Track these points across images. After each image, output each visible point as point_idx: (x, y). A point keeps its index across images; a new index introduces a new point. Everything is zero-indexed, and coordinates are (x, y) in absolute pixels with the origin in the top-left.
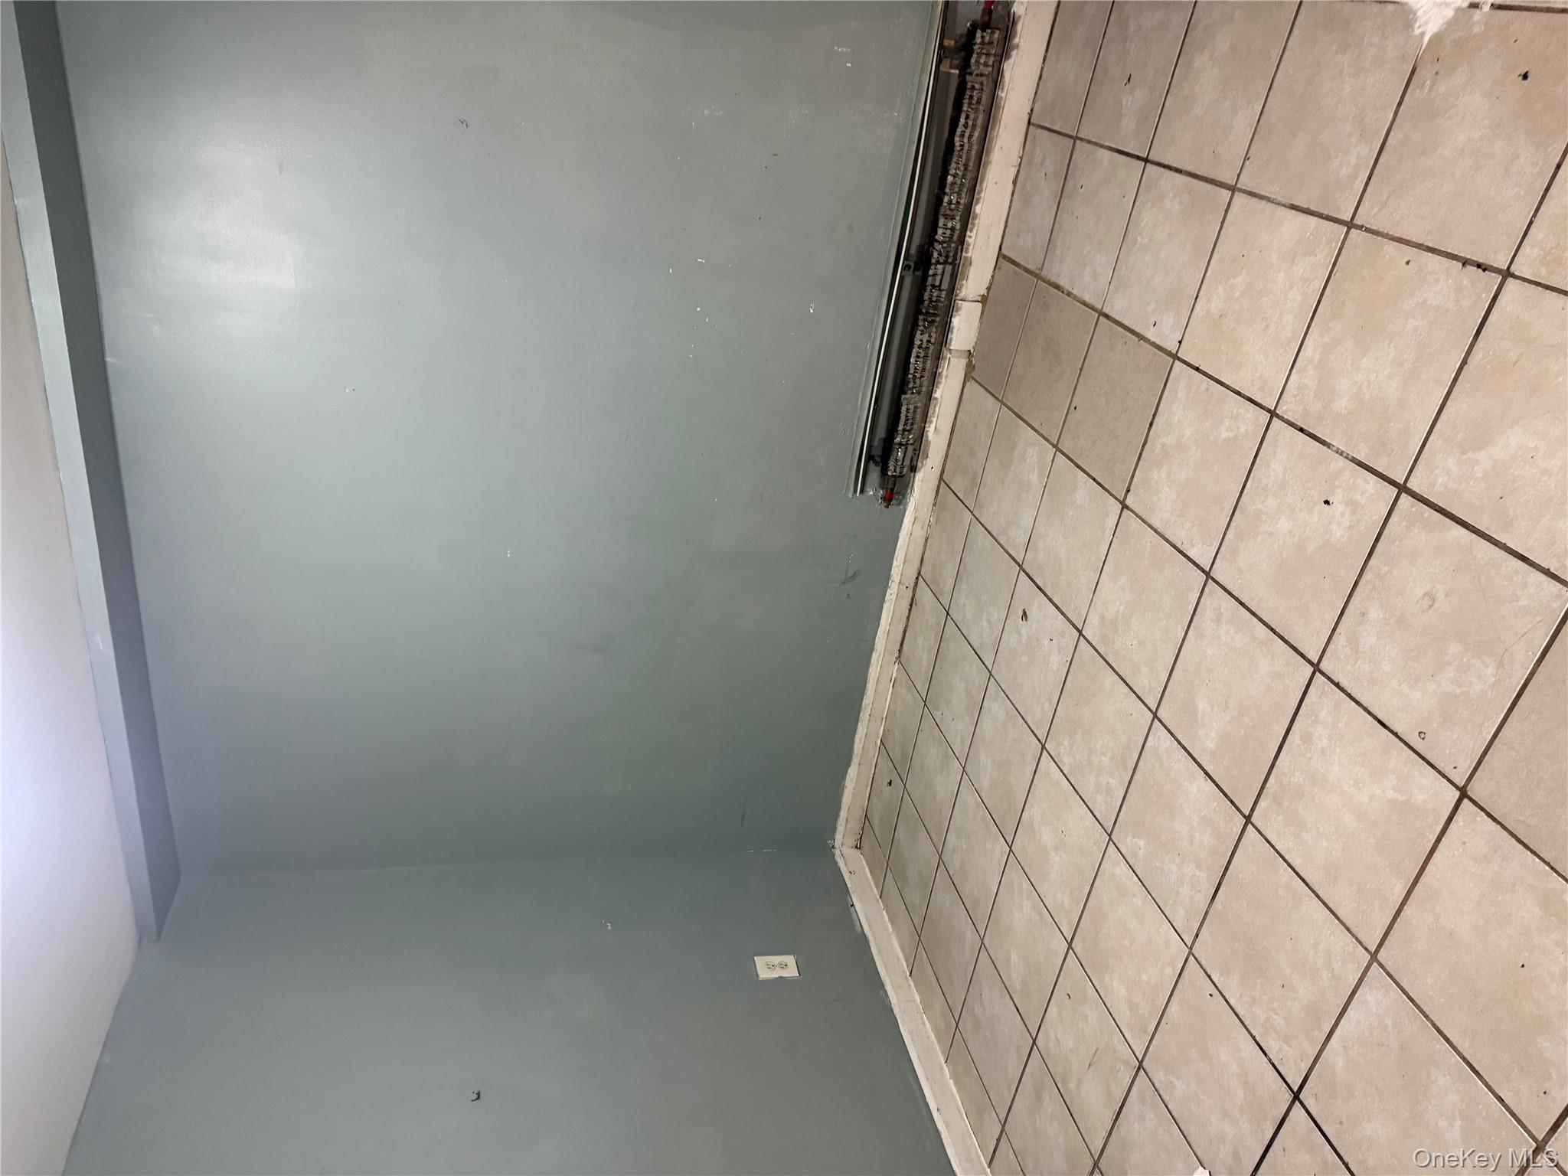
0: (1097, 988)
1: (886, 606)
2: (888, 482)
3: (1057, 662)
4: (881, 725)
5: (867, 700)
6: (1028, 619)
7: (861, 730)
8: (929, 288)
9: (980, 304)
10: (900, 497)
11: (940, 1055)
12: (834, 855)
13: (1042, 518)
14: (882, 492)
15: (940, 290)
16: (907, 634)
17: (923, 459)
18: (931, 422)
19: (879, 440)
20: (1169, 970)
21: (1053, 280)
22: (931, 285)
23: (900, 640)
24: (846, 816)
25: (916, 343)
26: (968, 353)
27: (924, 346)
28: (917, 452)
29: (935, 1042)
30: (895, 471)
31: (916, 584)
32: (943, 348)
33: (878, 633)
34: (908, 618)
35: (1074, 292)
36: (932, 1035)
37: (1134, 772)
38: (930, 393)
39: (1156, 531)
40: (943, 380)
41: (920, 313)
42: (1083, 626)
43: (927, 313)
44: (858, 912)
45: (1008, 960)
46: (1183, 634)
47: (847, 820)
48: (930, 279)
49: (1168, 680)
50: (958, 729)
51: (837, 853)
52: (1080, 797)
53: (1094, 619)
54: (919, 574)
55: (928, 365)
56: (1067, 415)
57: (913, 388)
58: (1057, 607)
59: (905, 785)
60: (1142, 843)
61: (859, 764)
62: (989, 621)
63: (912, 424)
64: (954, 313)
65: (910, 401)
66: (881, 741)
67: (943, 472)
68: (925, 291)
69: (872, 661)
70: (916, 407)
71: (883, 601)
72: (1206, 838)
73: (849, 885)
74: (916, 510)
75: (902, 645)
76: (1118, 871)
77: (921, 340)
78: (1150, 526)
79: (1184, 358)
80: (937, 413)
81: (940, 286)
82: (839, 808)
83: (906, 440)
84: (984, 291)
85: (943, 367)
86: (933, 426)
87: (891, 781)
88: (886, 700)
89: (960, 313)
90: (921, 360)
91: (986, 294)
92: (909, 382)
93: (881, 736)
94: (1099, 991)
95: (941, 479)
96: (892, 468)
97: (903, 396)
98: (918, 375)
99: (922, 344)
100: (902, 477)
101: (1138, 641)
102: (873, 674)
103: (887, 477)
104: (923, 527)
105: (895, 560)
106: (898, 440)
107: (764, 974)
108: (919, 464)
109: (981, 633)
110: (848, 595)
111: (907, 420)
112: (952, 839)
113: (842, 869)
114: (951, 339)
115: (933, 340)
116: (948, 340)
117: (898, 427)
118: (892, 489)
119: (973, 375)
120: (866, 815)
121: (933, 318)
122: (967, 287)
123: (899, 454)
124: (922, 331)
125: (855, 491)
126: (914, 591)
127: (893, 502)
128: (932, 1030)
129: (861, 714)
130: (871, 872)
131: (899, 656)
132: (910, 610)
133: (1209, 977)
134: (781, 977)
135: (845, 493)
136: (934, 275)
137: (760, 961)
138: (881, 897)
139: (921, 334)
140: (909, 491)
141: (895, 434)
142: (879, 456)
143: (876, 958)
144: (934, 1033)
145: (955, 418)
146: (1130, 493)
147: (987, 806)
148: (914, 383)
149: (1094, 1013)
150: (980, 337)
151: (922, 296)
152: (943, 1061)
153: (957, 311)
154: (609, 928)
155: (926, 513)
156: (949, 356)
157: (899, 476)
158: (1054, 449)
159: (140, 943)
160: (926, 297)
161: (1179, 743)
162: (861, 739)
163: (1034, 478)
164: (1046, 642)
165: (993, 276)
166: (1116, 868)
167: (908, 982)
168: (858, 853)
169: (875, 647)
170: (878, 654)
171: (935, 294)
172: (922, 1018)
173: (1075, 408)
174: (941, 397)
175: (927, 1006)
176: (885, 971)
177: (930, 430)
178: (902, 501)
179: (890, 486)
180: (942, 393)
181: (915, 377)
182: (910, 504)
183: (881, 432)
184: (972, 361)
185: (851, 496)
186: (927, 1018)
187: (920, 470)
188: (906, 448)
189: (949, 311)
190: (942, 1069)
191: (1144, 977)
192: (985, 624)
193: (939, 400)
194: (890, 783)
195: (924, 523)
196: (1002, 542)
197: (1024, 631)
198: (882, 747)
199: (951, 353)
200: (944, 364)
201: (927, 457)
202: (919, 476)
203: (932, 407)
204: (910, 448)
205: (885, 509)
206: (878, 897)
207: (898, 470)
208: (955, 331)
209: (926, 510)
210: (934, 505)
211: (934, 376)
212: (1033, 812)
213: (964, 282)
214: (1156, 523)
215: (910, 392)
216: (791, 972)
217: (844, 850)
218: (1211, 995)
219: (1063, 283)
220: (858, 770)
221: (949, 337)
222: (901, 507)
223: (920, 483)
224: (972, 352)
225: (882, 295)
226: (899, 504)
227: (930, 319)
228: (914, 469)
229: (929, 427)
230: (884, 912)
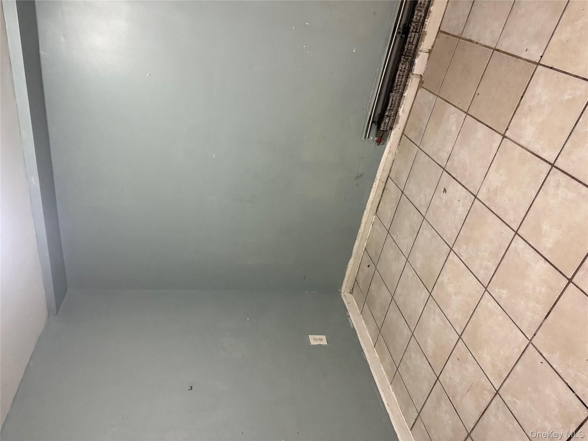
0: (474, 356)
1: (372, 190)
2: (380, 133)
3: (462, 211)
4: (366, 241)
5: (361, 230)
6: (446, 193)
7: (357, 243)
8: (408, 43)
9: (428, 54)
10: (384, 141)
11: (388, 381)
12: (341, 295)
13: (457, 147)
14: (376, 139)
15: (412, 45)
16: (381, 203)
17: (396, 124)
18: (401, 107)
19: (378, 114)
20: (516, 350)
21: (468, 38)
22: (409, 42)
23: (377, 206)
24: (347, 280)
25: (399, 69)
26: (420, 76)
27: (403, 70)
28: (393, 121)
29: (386, 376)
30: (384, 128)
31: (387, 181)
32: (410, 73)
33: (368, 202)
34: (382, 196)
35: (480, 42)
36: (384, 373)
37: (502, 260)
38: (402, 93)
39: (522, 147)
40: (409, 88)
41: (403, 55)
42: (477, 194)
43: (405, 55)
44: (352, 320)
45: (426, 342)
46: (536, 194)
47: (347, 281)
48: (408, 39)
49: (525, 216)
50: (405, 243)
51: (342, 294)
52: (471, 271)
53: (484, 190)
54: (389, 176)
55: (404, 80)
56: (473, 98)
57: (396, 90)
58: (463, 186)
59: (376, 267)
60: (504, 292)
61: (355, 258)
62: (425, 194)
63: (394, 107)
64: (416, 57)
65: (394, 96)
66: (365, 249)
67: (404, 130)
68: (406, 45)
69: (364, 214)
70: (396, 99)
71: (371, 188)
72: (543, 290)
73: (348, 308)
74: (390, 147)
75: (378, 207)
76: (490, 304)
77: (402, 68)
78: (519, 145)
79: (543, 64)
80: (404, 103)
81: (412, 42)
82: (344, 276)
83: (390, 114)
84: (430, 48)
85: (409, 81)
86: (402, 109)
87: (369, 265)
88: (369, 231)
89: (419, 57)
90: (401, 77)
91: (431, 49)
92: (394, 87)
93: (365, 246)
94: (475, 358)
95: (403, 134)
96: (383, 127)
97: (391, 94)
98: (399, 84)
99: (402, 69)
100: (386, 131)
101: (509, 199)
102: (364, 219)
103: (380, 131)
104: (392, 155)
105: (378, 170)
106: (386, 114)
107: (313, 342)
108: (394, 126)
109: (420, 200)
110: (357, 184)
111: (392, 105)
112: (399, 290)
113: (344, 302)
114: (414, 69)
115: (407, 68)
116: (413, 69)
117: (387, 108)
118: (381, 137)
119: (423, 85)
120: (356, 280)
121: (408, 58)
122: (423, 45)
123: (387, 120)
124: (402, 63)
125: (365, 137)
126: (386, 184)
127: (381, 143)
128: (384, 370)
129: (358, 236)
130: (357, 303)
131: (376, 212)
132: (383, 192)
133: (541, 354)
134: (320, 344)
135: (361, 138)
136: (411, 37)
137: (311, 337)
138: (361, 314)
139: (402, 65)
140: (388, 138)
141: (386, 111)
142: (377, 122)
143: (359, 339)
144: (385, 371)
145: (412, 106)
146: (508, 130)
147: (419, 275)
148: (397, 87)
149: (471, 368)
150: (426, 69)
151: (404, 47)
152: (389, 383)
153: (417, 56)
154: (248, 320)
155: (394, 149)
156: (412, 76)
157: (385, 131)
158: (466, 114)
159: (49, 315)
160: (406, 48)
161: (530, 245)
162: (356, 247)
163: (454, 128)
164: (456, 202)
165: (435, 41)
166: (488, 302)
167: (373, 349)
168: (351, 295)
169: (366, 208)
170: (367, 211)
171: (410, 46)
172: (380, 365)
173: (478, 94)
174: (407, 95)
175: (382, 360)
176: (364, 345)
177: (401, 111)
178: (385, 144)
179: (381, 135)
180: (407, 94)
181: (397, 85)
182: (388, 144)
183: (379, 111)
184: (422, 80)
185: (363, 139)
186: (382, 365)
187: (394, 129)
188: (390, 118)
189: (414, 55)
190: (389, 387)
191: (502, 352)
192: (422, 196)
193: (406, 97)
194: (369, 266)
195: (393, 154)
196: (434, 159)
197: (444, 197)
198: (365, 251)
199: (413, 76)
200: (410, 80)
201: (398, 123)
202: (393, 132)
203: (402, 100)
204: (392, 118)
205: (377, 146)
206: (360, 314)
207: (385, 128)
208: (416, 66)
209: (394, 148)
210: (399, 145)
211: (405, 86)
212: (444, 278)
213: (422, 43)
214: (522, 143)
215: (394, 91)
216: (324, 342)
217: (345, 293)
218: (541, 363)
219: (474, 39)
220: (354, 260)
221: (413, 68)
222: (384, 146)
223: (393, 135)
224: (422, 75)
225: (386, 46)
226: (383, 144)
227: (406, 58)
228: (391, 129)
229: (400, 109)
230: (363, 320)
